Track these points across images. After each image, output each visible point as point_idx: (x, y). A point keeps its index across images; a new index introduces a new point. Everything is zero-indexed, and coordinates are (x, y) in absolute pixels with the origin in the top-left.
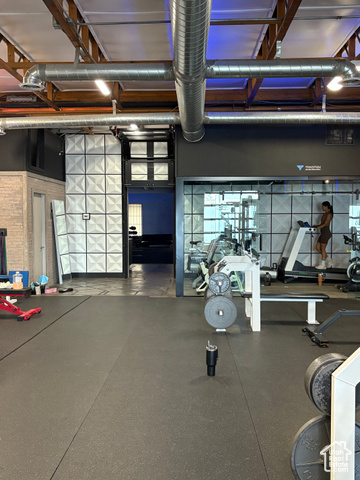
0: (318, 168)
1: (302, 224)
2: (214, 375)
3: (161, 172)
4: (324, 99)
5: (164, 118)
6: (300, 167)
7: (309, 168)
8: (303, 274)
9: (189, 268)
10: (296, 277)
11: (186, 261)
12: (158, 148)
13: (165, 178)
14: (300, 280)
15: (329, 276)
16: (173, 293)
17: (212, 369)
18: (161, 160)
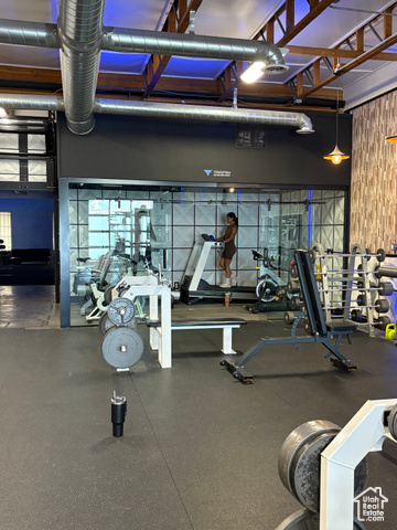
0: (228, 174)
1: (206, 238)
2: (121, 435)
3: (38, 172)
4: (235, 93)
5: (43, 102)
6: (208, 172)
7: (218, 173)
8: (209, 294)
9: (75, 290)
10: (201, 297)
11: (72, 281)
12: (33, 142)
13: (43, 179)
14: (205, 301)
15: (236, 295)
16: (56, 322)
17: (119, 427)
18: (37, 157)
